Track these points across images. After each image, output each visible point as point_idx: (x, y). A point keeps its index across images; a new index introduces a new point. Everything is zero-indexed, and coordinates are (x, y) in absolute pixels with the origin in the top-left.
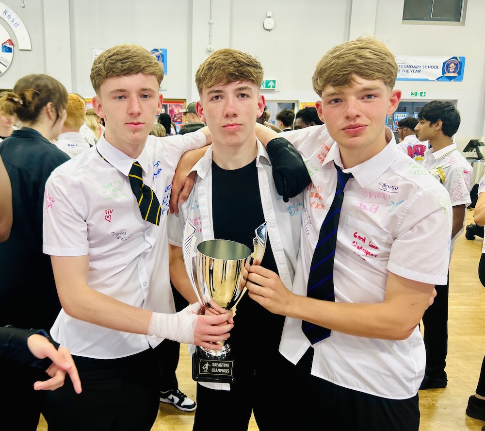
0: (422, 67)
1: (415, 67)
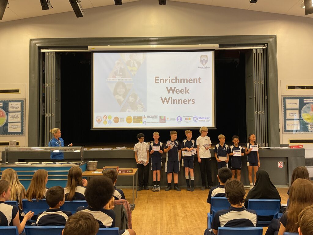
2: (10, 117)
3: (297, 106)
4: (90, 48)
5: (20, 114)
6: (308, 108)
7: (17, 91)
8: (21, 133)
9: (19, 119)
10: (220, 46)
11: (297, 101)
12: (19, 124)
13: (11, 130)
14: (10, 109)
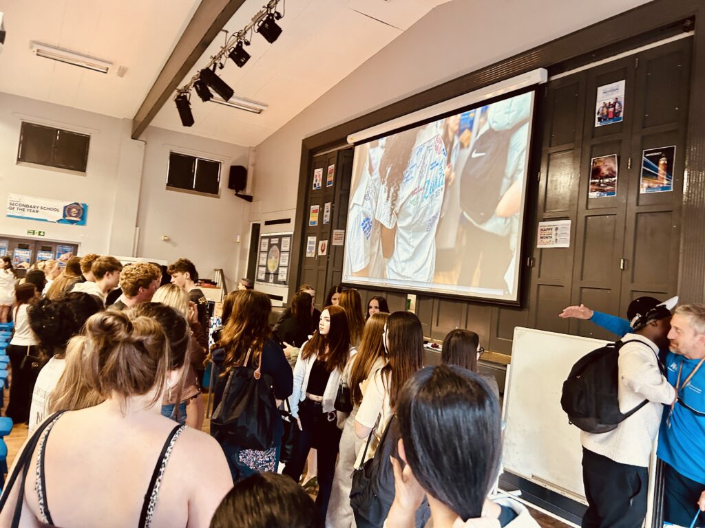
0: (39, 208)
1: (31, 207)
2: (281, 258)
4: (349, 138)
5: (288, 254)
7: (288, 221)
8: (285, 282)
10: (551, 70)
12: (286, 270)
13: (280, 277)
14: (283, 248)
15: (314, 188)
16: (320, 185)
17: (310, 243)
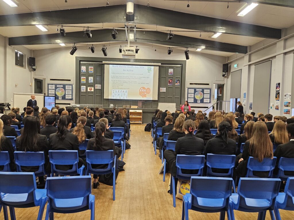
2: (66, 92)
3: (193, 92)
4: (104, 62)
5: (71, 90)
6: (198, 93)
7: (70, 80)
8: (72, 99)
9: (71, 93)
10: (162, 64)
11: (193, 90)
12: (71, 95)
13: (67, 98)
14: (66, 88)
15: (82, 72)
16: (85, 71)
17: (83, 87)
